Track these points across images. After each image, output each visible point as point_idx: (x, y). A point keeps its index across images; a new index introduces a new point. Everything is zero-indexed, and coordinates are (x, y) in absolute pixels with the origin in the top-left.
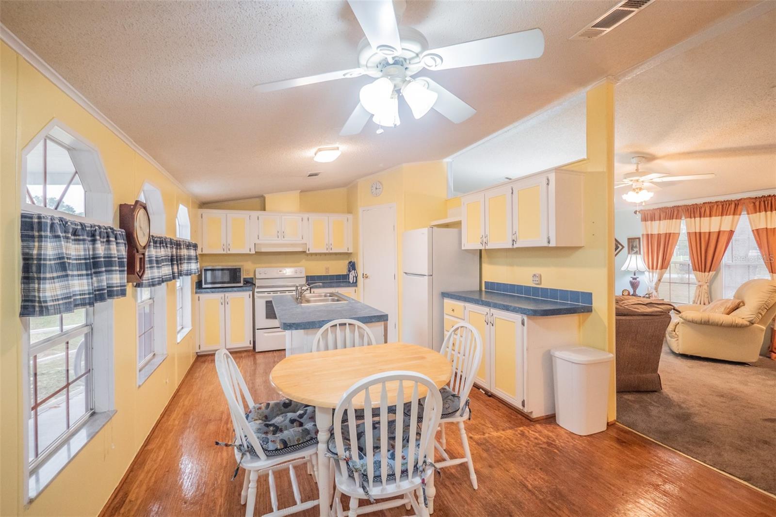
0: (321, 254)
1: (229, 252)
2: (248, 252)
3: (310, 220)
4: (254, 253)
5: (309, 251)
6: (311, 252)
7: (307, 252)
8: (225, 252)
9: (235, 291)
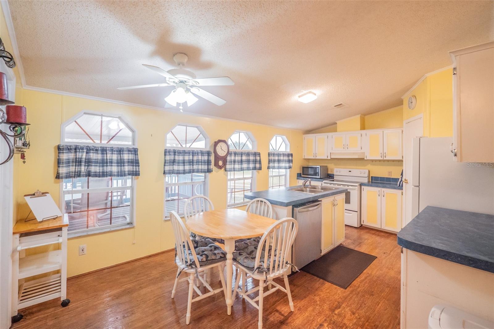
0: (376, 161)
1: (316, 158)
2: (326, 158)
3: (367, 135)
4: (330, 158)
5: (366, 158)
6: (367, 159)
7: (365, 159)
8: (314, 158)
9: (314, 181)
